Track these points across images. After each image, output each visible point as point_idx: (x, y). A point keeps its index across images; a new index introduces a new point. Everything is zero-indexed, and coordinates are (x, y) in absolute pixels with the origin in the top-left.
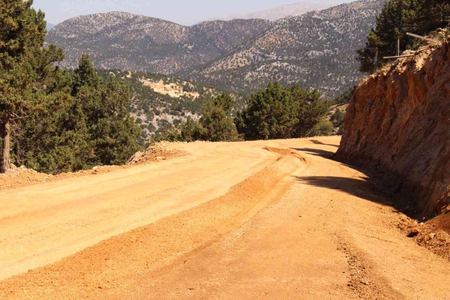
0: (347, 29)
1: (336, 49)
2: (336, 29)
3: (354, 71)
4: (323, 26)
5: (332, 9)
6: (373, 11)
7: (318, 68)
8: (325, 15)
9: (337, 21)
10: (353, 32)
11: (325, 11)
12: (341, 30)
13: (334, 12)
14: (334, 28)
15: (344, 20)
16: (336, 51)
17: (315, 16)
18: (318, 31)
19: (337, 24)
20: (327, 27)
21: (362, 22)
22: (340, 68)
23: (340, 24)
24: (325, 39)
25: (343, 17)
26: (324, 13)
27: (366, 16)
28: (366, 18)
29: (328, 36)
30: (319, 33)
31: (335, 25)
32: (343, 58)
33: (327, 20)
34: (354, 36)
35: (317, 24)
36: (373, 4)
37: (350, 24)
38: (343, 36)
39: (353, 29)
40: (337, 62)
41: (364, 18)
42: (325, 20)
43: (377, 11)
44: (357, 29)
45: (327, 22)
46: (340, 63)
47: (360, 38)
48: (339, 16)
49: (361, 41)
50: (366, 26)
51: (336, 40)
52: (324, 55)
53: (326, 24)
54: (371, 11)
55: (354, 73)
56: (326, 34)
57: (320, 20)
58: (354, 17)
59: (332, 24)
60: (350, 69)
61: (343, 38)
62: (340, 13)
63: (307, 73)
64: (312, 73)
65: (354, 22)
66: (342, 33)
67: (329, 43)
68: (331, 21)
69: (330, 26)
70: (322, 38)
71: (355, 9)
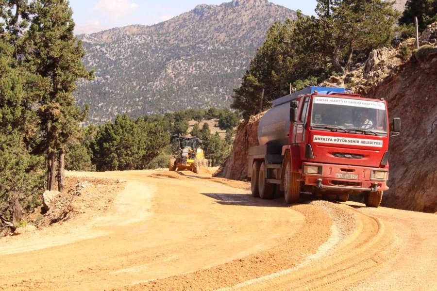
0: (120, 56)
1: (108, 76)
2: (107, 55)
3: (127, 101)
4: (93, 51)
5: (102, 33)
6: (148, 37)
7: (88, 96)
8: (96, 39)
9: (109, 47)
10: (126, 59)
11: (96, 35)
12: (113, 56)
13: (105, 37)
14: (105, 54)
15: (116, 46)
16: (107, 79)
17: (84, 40)
18: (88, 56)
19: (109, 50)
20: (98, 52)
21: (136, 49)
22: (112, 97)
23: (112, 49)
24: (95, 65)
25: (114, 42)
26: (95, 37)
27: (140, 42)
28: (140, 45)
29: (99, 62)
30: (89, 58)
31: (107, 50)
32: (115, 86)
33: (99, 45)
34: (127, 63)
35: (87, 48)
36: (147, 30)
37: (123, 50)
38: (115, 62)
39: (126, 56)
40: (109, 91)
41: (138, 44)
42: (96, 45)
43: (152, 37)
44: (130, 56)
45: (98, 47)
46: (112, 92)
47: (134, 66)
48: (110, 41)
49: (135, 69)
50: (140, 53)
51: (107, 67)
52: (94, 82)
53: (97, 49)
54: (145, 37)
55: (127, 103)
56: (97, 60)
57: (89, 44)
58: (127, 43)
59: (104, 49)
60: (123, 98)
61: (115, 64)
62: (112, 38)
63: (76, 102)
64: (81, 102)
65: (127, 48)
66: (114, 60)
67: (99, 69)
68: (102, 46)
69: (101, 51)
70: (92, 64)
71: (128, 34)
